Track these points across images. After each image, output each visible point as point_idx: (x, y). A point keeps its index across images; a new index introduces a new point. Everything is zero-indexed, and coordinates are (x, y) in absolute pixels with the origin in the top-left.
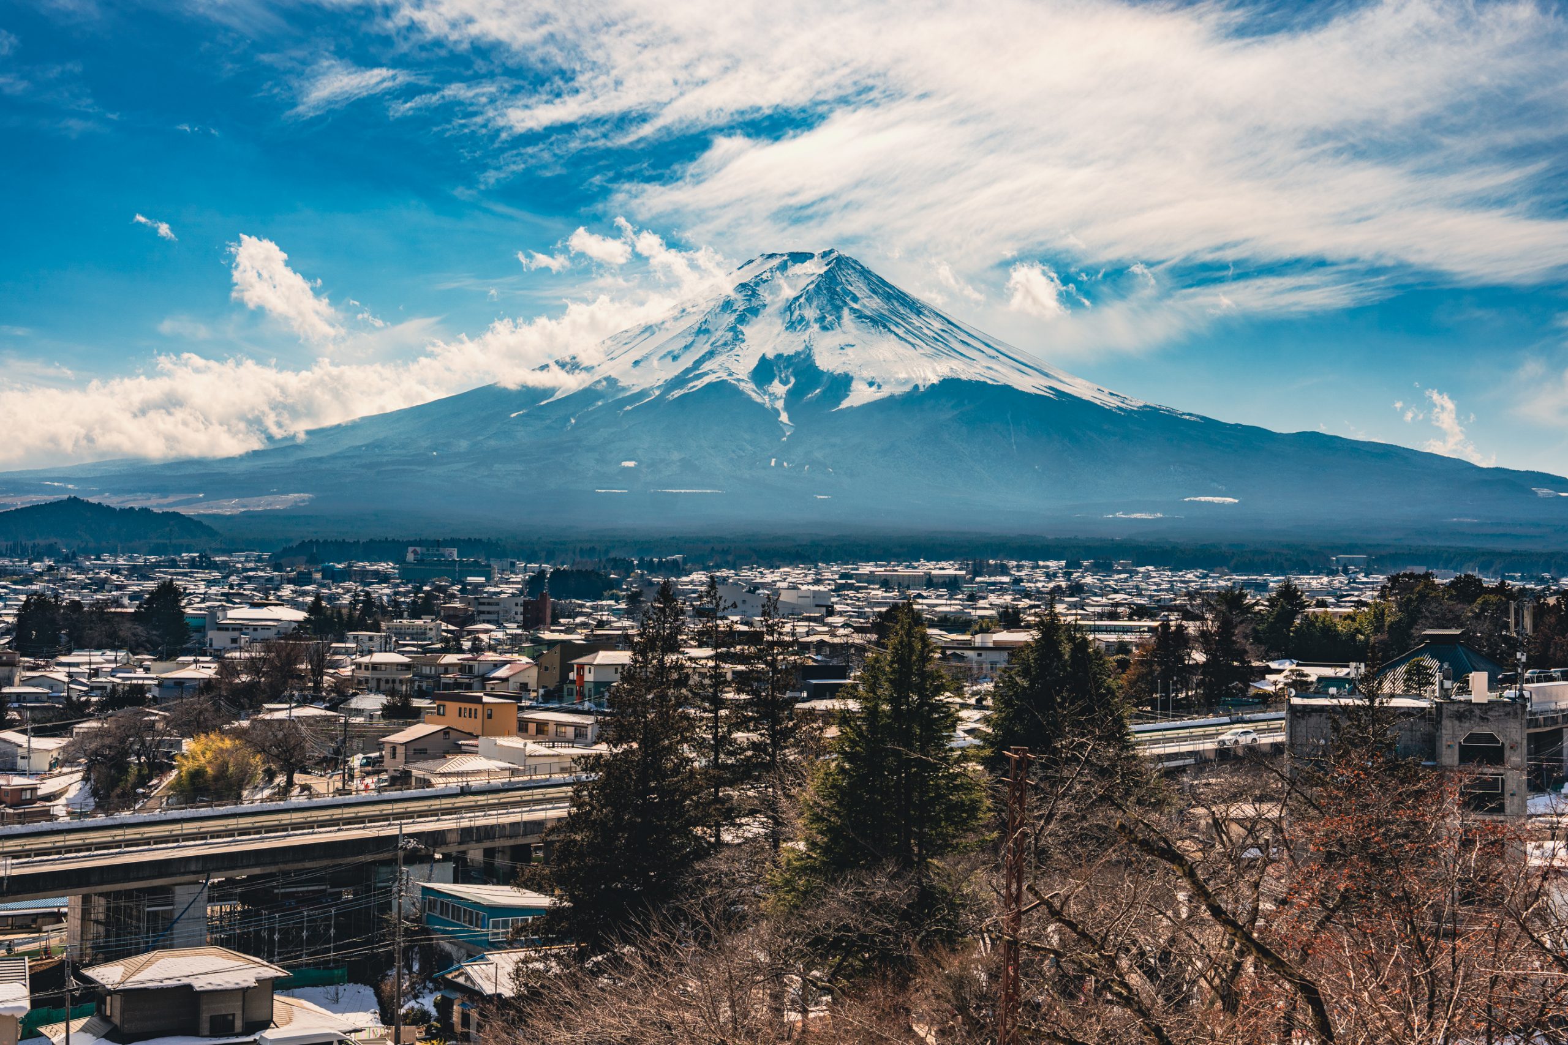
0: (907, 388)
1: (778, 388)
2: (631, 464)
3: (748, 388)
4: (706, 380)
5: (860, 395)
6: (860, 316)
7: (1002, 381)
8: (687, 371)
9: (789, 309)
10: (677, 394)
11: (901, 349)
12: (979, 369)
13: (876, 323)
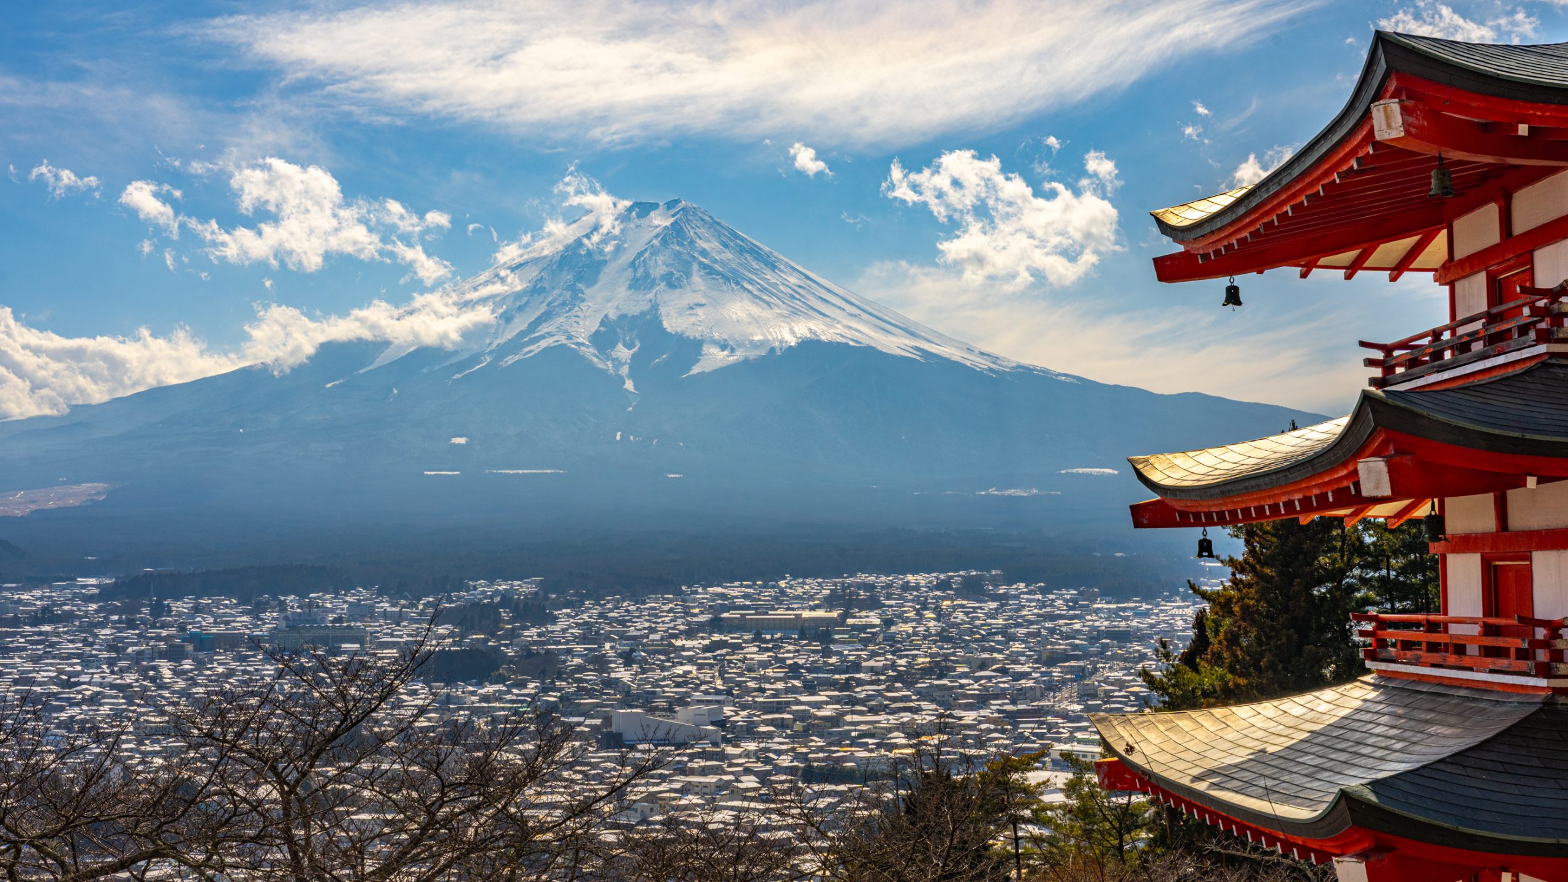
0: (763, 352)
1: (623, 353)
2: (461, 441)
3: (589, 352)
4: (543, 344)
5: (715, 358)
6: (709, 271)
7: (866, 342)
8: (522, 334)
9: (633, 265)
10: (511, 360)
11: (755, 310)
12: (840, 329)
13: (727, 279)
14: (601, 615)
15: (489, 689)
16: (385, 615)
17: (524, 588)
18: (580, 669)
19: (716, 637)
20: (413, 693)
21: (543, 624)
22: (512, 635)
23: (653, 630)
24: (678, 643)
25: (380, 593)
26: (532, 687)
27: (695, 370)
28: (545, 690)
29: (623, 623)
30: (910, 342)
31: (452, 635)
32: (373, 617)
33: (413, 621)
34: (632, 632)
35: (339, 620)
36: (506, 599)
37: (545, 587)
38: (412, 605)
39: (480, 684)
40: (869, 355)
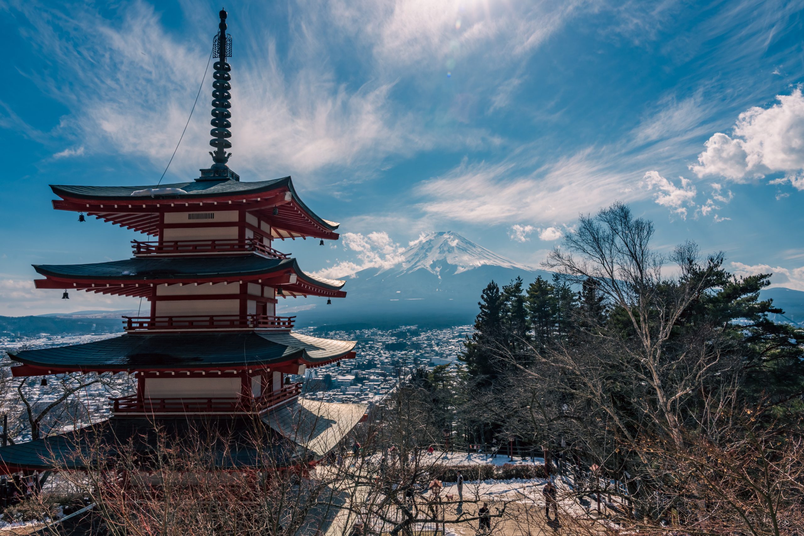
0: (473, 268)
1: (438, 269)
2: (399, 292)
3: (429, 269)
4: (418, 268)
5: (461, 270)
7: (498, 265)
8: (413, 265)
9: (440, 248)
10: (410, 272)
11: (470, 257)
12: (492, 262)
13: (463, 250)
14: (432, 334)
15: (403, 352)
16: (380, 335)
17: (413, 328)
18: (426, 347)
19: (460, 339)
20: (385, 353)
21: (418, 336)
22: (410, 339)
23: (444, 337)
24: (450, 341)
25: (379, 329)
26: (414, 352)
27: (456, 273)
28: (417, 353)
29: (437, 336)
30: (510, 264)
31: (395, 339)
32: (377, 335)
33: (386, 336)
34: (439, 338)
35: (368, 336)
36: (409, 331)
37: (419, 327)
38: (386, 332)
39: (401, 351)
40: (499, 268)
